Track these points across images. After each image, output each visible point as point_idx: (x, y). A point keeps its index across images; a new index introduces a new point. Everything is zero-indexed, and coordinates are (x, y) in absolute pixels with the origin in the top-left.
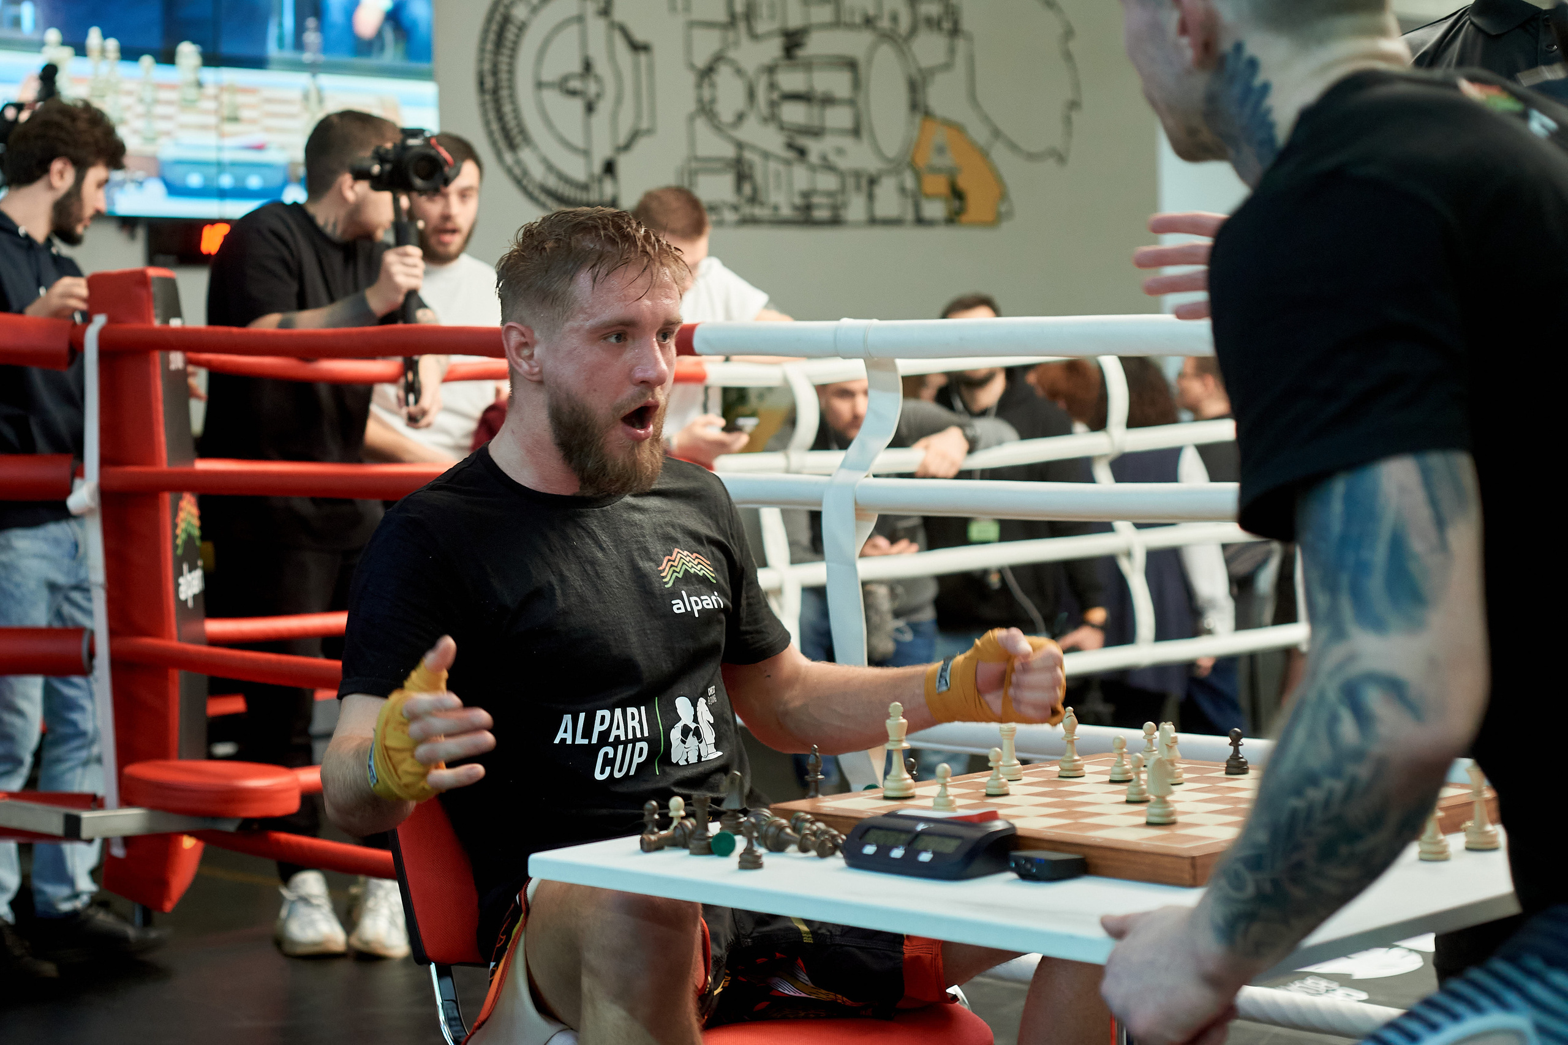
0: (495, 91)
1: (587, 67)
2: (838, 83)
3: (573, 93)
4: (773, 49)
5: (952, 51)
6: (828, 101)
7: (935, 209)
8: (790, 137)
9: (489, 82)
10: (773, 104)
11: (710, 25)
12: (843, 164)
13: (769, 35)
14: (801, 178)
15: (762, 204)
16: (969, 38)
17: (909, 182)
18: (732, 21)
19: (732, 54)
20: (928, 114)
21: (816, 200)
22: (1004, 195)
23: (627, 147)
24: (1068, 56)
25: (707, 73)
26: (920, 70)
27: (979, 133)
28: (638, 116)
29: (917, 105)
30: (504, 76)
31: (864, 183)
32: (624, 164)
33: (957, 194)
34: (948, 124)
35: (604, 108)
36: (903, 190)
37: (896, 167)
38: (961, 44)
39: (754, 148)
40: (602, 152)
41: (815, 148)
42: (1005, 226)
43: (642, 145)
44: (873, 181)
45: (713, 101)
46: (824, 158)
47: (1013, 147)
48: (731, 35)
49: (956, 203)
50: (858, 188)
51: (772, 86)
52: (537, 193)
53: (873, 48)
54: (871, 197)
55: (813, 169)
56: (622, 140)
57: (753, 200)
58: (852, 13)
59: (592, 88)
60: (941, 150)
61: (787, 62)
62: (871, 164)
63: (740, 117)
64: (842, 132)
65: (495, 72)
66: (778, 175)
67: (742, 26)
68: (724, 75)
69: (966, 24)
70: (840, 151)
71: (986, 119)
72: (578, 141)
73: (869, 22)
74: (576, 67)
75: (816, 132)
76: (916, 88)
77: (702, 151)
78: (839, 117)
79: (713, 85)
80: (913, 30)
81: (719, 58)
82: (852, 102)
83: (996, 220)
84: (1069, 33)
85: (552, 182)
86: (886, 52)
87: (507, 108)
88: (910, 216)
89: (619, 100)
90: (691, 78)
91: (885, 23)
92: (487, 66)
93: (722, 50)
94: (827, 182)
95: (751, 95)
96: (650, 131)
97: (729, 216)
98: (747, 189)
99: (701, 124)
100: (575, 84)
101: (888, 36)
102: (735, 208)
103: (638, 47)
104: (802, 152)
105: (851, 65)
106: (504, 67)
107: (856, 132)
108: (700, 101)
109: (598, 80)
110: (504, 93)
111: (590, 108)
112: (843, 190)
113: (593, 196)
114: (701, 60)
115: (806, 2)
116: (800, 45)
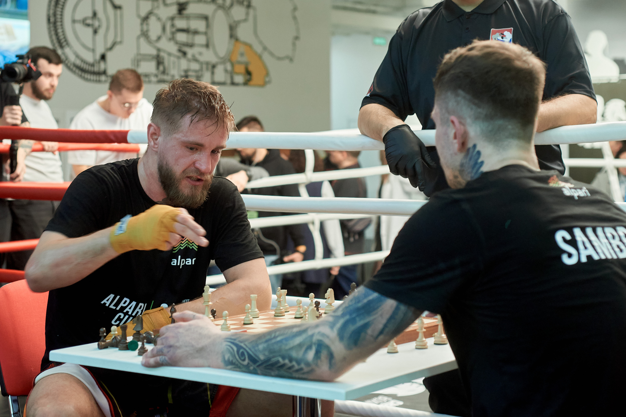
0: (55, 23)
1: (95, 14)
2: (200, 25)
3: (88, 25)
4: (173, 10)
5: (247, 14)
6: (196, 32)
7: (239, 79)
8: (180, 47)
9: (52, 20)
10: (173, 33)
12: (202, 59)
13: (171, 4)
14: (184, 64)
15: (168, 74)
16: (255, 9)
17: (229, 67)
19: (156, 11)
20: (237, 40)
21: (190, 73)
22: (267, 74)
23: (111, 49)
24: (295, 18)
25: (146, 19)
26: (234, 21)
27: (258, 49)
28: (116, 36)
29: (233, 36)
30: (59, 17)
31: (210, 67)
32: (109, 56)
33: (248, 73)
34: (246, 44)
35: (101, 32)
36: (226, 71)
37: (223, 61)
38: (251, 11)
39: (164, 51)
40: (100, 50)
41: (190, 52)
42: (268, 86)
43: (117, 48)
44: (214, 67)
45: (147, 31)
46: (193, 56)
47: (272, 54)
48: (156, 4)
49: (248, 77)
50: (207, 69)
51: (173, 25)
52: (72, 67)
53: (215, 11)
54: (213, 73)
55: (189, 60)
56: (109, 46)
57: (164, 72)
59: (96, 24)
60: (242, 55)
61: (178, 16)
62: (213, 59)
63: (159, 38)
64: (202, 46)
65: (55, 15)
66: (174, 63)
67: (160, 0)
68: (152, 20)
69: (254, 3)
70: (200, 54)
71: (261, 43)
72: (90, 45)
73: (214, 1)
74: (90, 14)
75: (191, 45)
76: (232, 29)
77: (143, 51)
78: (200, 40)
79: (147, 24)
80: (232, 5)
81: (150, 13)
82: (206, 33)
83: (264, 84)
84: (295, 9)
85: (78, 62)
86: (220, 13)
87: (60, 31)
88: (229, 81)
89: (108, 29)
90: (139, 21)
91: (220, 1)
92: (52, 12)
93: (152, 10)
94: (195, 66)
95: (164, 29)
96: (121, 42)
97: (154, 79)
98: (161, 68)
99: (142, 40)
100: (89, 21)
101: (221, 7)
102: (156, 76)
103: (116, 7)
104: (185, 54)
105: (206, 18)
106: (59, 13)
107: (207, 46)
108: (142, 30)
109: (99, 20)
110: (59, 24)
111: (95, 32)
112: (201, 69)
113: (96, 69)
114: (143, 14)
116: (185, 9)
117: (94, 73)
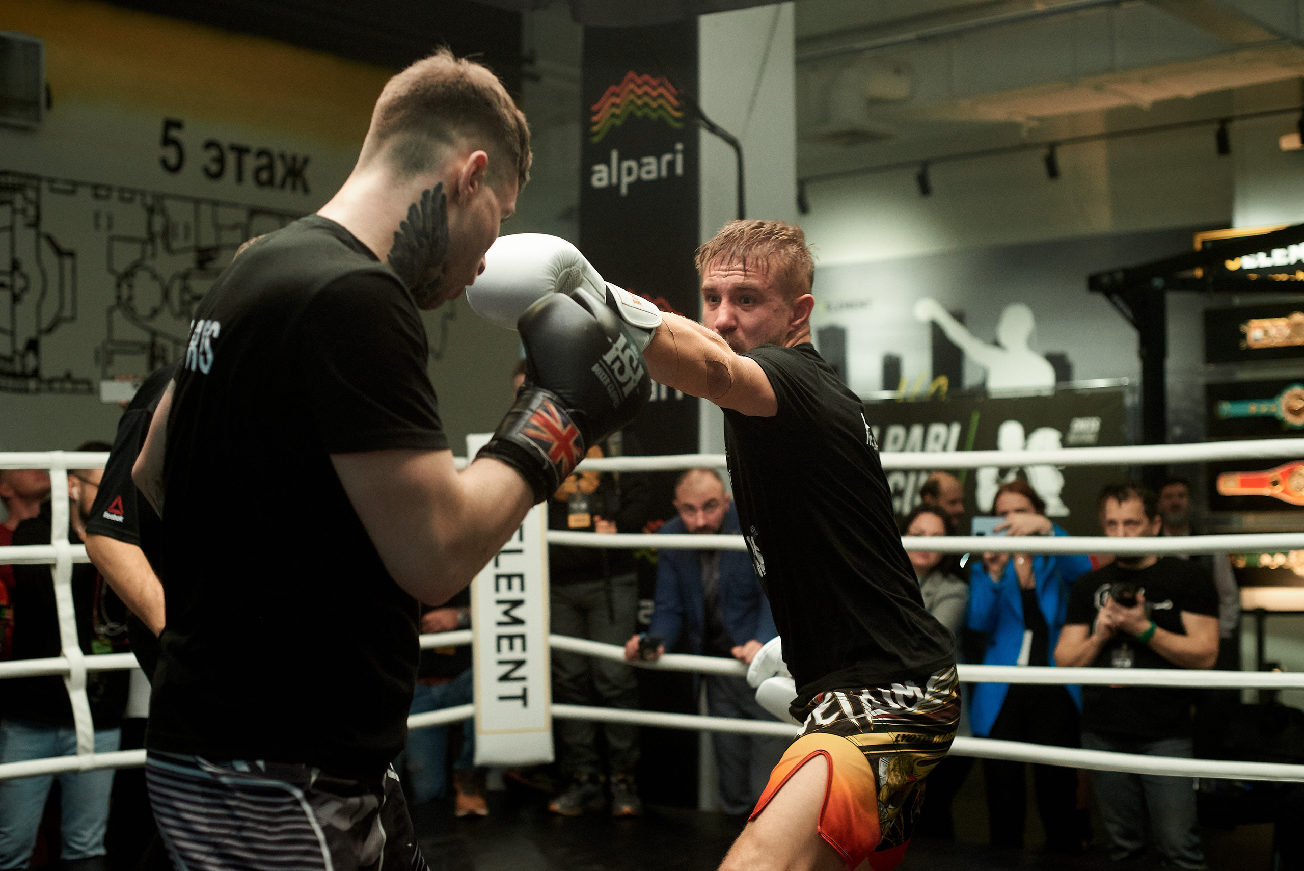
1: (15, 266)
3: (2, 286)
4: (188, 261)
10: (183, 303)
11: (131, 240)
13: (185, 250)
18: (151, 237)
19: (148, 262)
23: (49, 330)
25: (128, 275)
28: (62, 306)
32: (45, 343)
35: (30, 299)
39: (166, 336)
40: (25, 331)
43: (63, 330)
45: (130, 298)
48: (149, 249)
56: (45, 325)
59: (20, 283)
61: (199, 272)
63: (155, 312)
67: (159, 242)
68: (142, 280)
72: (6, 326)
74: (6, 266)
77: (118, 336)
79: (130, 286)
81: (137, 266)
89: (44, 293)
90: (112, 280)
93: (143, 258)
95: (166, 295)
96: (73, 319)
99: (118, 315)
100: (4, 279)
103: (60, 252)
108: (119, 297)
109: (25, 276)
111: (16, 299)
113: (18, 368)
114: (121, 266)
115: (218, 227)
116: (211, 259)
117: (13, 375)
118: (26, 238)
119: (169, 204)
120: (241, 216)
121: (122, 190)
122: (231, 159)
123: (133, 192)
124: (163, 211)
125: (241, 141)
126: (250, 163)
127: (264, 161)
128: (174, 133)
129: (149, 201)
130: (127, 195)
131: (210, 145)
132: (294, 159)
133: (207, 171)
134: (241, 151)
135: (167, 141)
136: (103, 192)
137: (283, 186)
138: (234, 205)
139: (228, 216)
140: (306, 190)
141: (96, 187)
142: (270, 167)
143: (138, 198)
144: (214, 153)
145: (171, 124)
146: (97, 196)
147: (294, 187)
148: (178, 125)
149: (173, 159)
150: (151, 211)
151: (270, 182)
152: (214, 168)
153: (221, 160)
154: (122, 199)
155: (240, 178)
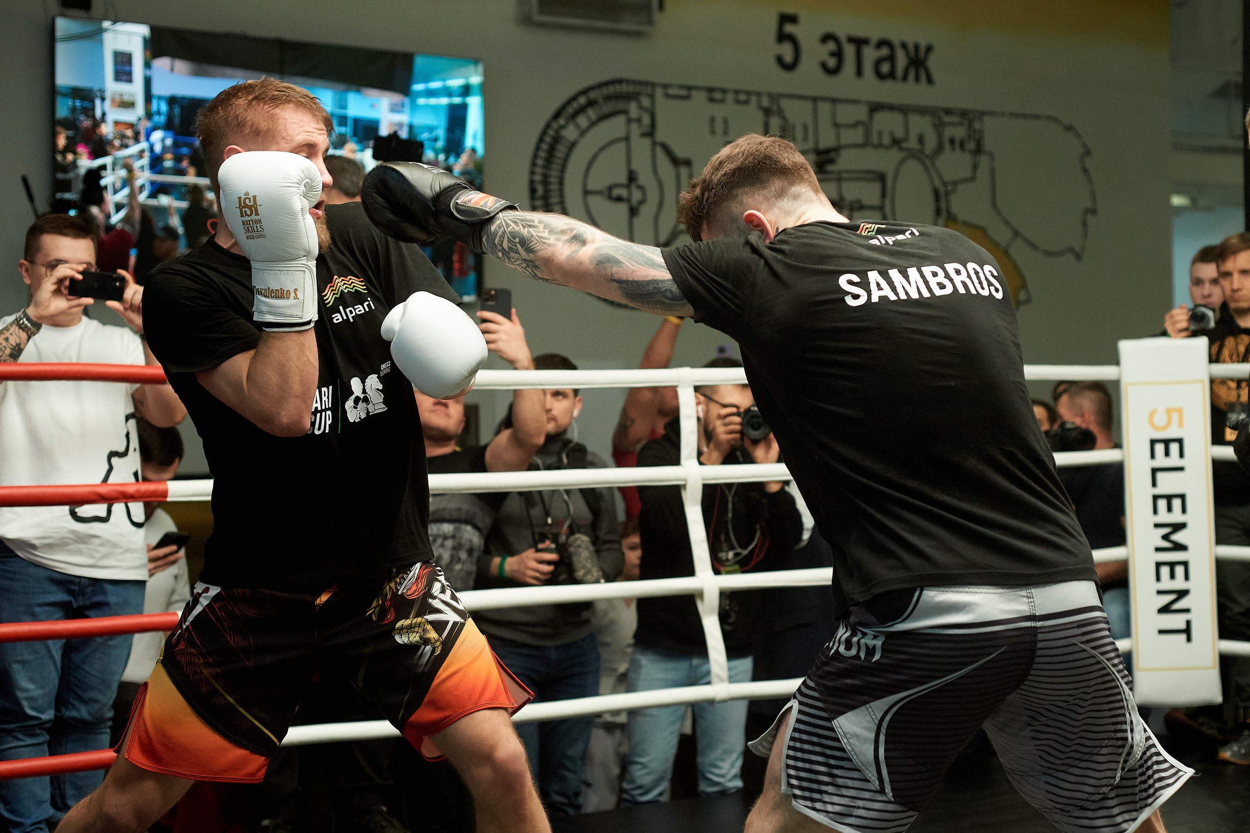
1: (632, 177)
2: (868, 193)
3: (619, 199)
5: (975, 167)
6: (857, 206)
9: (540, 190)
16: (991, 156)
20: (950, 216)
22: (1023, 285)
24: (1085, 170)
26: (945, 184)
27: (1000, 234)
29: (941, 210)
30: (554, 187)
34: (969, 225)
35: (646, 212)
38: (984, 161)
42: (1023, 309)
47: (1031, 244)
53: (901, 163)
56: (662, 238)
58: (880, 134)
59: (637, 195)
65: (545, 182)
69: (988, 144)
71: (1006, 222)
73: (896, 142)
74: (623, 179)
76: (940, 197)
80: (940, 148)
82: (882, 208)
84: (1088, 153)
86: (912, 168)
89: (660, 206)
91: (913, 144)
92: (538, 178)
100: (623, 192)
101: (917, 155)
103: (676, 162)
105: (881, 178)
106: (554, 180)
109: (641, 188)
110: (554, 200)
111: (633, 212)
115: (837, 125)
116: (831, 161)
118: (641, 147)
119: (785, 104)
120: (861, 112)
121: (737, 92)
122: (849, 51)
123: (748, 93)
124: (780, 113)
125: (860, 32)
126: (870, 54)
127: (885, 51)
128: (789, 28)
129: (765, 102)
130: (742, 97)
131: (827, 38)
132: (917, 47)
133: (824, 66)
134: (859, 43)
135: (782, 37)
136: (718, 96)
137: (905, 78)
138: (854, 102)
139: (848, 114)
140: (930, 81)
141: (710, 90)
142: (891, 58)
143: (754, 99)
144: (831, 46)
145: (787, 19)
146: (711, 100)
147: (917, 79)
148: (792, 19)
149: (788, 58)
150: (767, 112)
151: (892, 75)
152: (832, 63)
153: (838, 54)
154: (738, 102)
155: (859, 73)
